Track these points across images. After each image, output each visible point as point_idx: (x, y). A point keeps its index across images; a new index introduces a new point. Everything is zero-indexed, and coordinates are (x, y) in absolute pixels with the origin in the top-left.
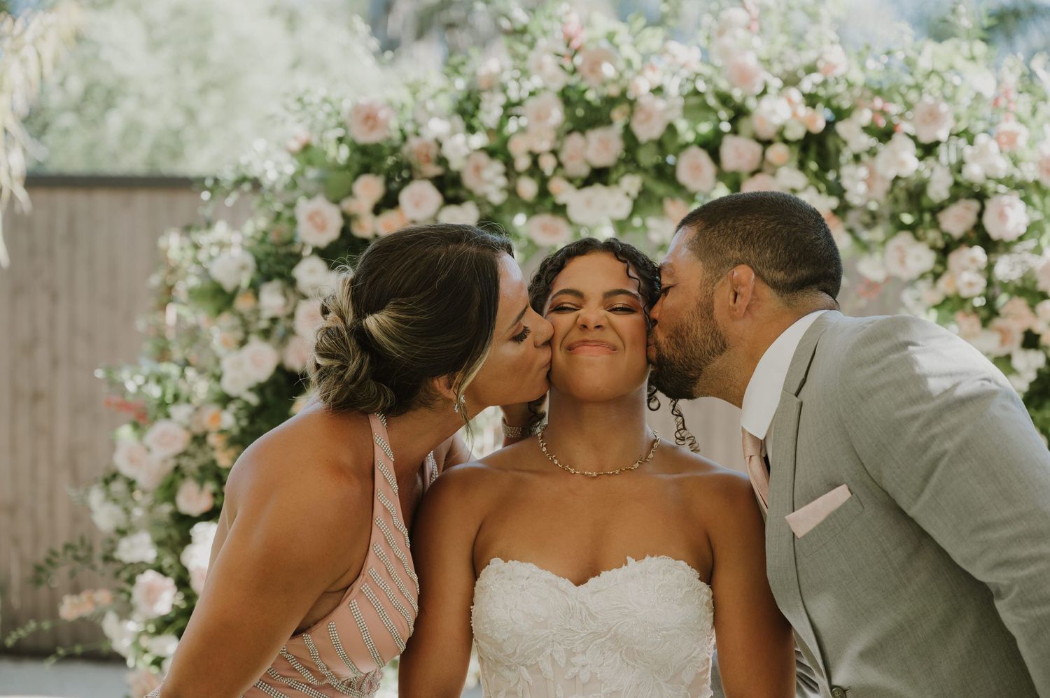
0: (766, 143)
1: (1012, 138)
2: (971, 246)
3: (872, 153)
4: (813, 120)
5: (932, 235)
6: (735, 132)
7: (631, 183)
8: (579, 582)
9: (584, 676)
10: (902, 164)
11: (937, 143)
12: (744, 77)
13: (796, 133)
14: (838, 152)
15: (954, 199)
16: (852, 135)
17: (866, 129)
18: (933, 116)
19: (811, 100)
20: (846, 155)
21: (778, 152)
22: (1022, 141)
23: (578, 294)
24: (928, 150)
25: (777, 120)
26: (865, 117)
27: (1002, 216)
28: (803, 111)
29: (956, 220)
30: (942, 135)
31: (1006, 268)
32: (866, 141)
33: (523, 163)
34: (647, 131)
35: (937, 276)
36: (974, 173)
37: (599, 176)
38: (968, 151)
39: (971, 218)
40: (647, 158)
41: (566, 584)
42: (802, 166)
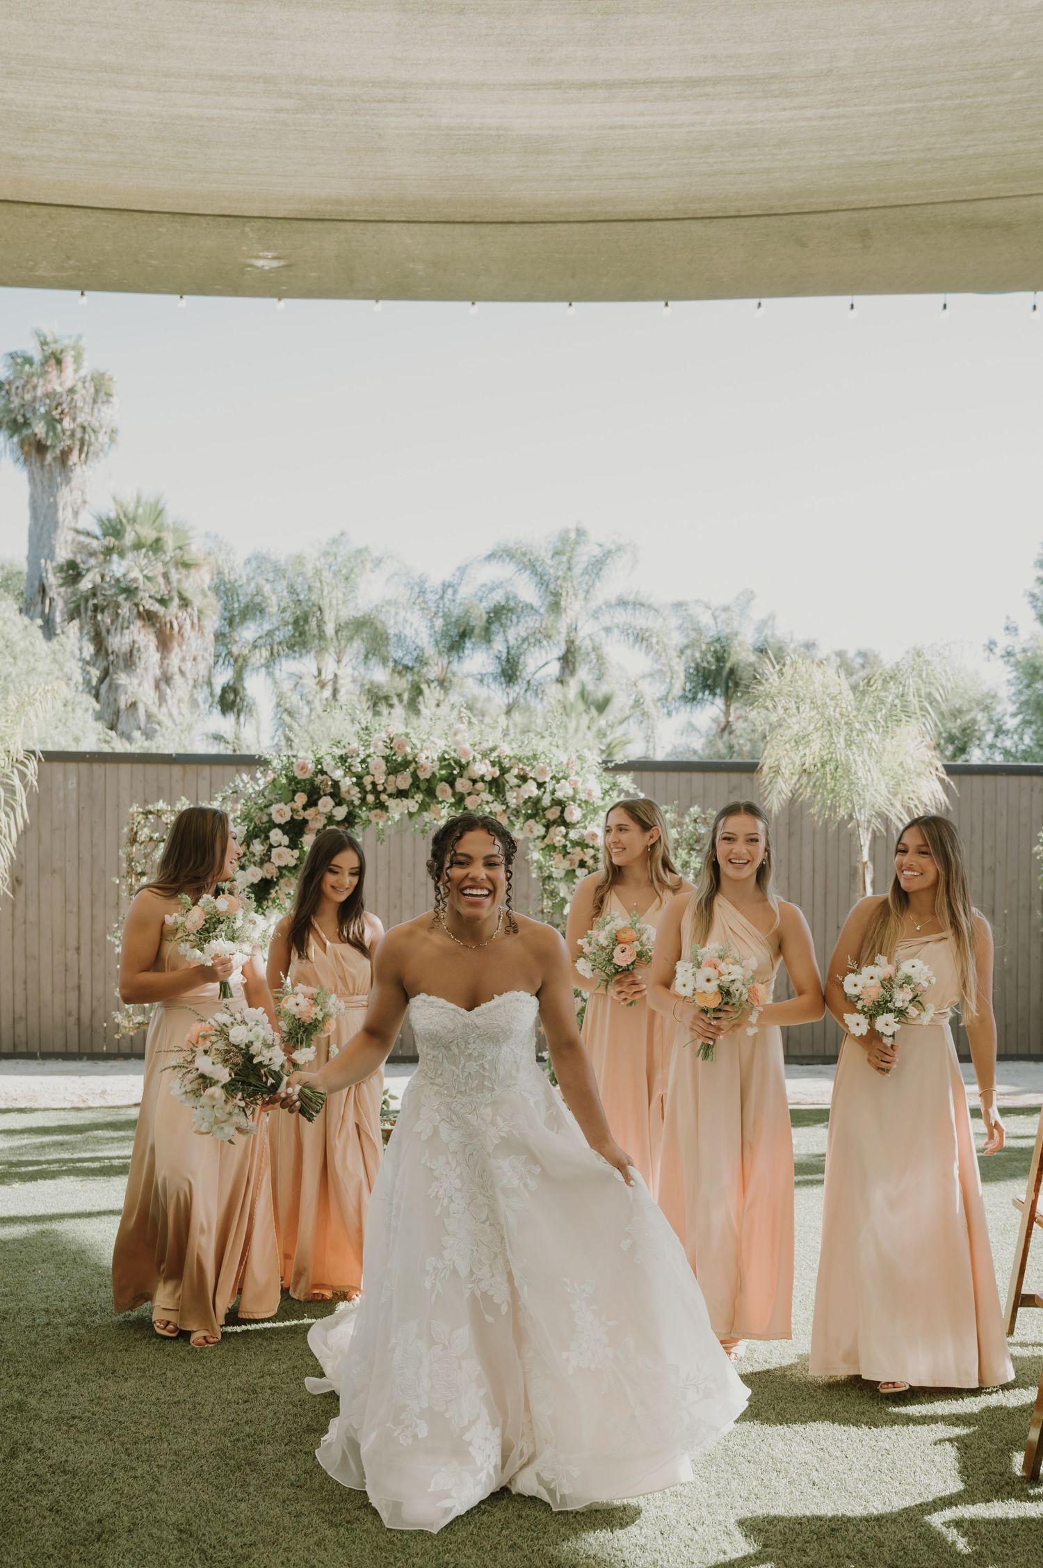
0: (474, 782)
1: (576, 783)
2: (559, 826)
3: (519, 786)
4: (495, 773)
5: (544, 821)
6: (461, 776)
7: (419, 797)
8: (470, 1009)
9: (475, 1054)
10: (532, 792)
11: (545, 783)
12: (465, 753)
13: (488, 778)
14: (504, 785)
15: (551, 806)
16: (511, 779)
17: (516, 776)
18: (543, 771)
19: (493, 764)
20: (507, 787)
21: (480, 785)
22: (579, 784)
23: (469, 857)
24: (540, 785)
25: (481, 773)
26: (515, 771)
27: (571, 813)
28: (490, 768)
29: (553, 814)
30: (547, 779)
31: (573, 835)
32: (516, 781)
33: (369, 787)
34: (423, 775)
35: (544, 837)
36: (559, 795)
37: (402, 794)
38: (557, 786)
39: (558, 813)
40: (423, 786)
41: (463, 1011)
42: (490, 792)
